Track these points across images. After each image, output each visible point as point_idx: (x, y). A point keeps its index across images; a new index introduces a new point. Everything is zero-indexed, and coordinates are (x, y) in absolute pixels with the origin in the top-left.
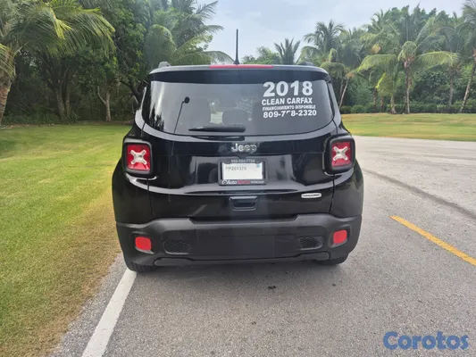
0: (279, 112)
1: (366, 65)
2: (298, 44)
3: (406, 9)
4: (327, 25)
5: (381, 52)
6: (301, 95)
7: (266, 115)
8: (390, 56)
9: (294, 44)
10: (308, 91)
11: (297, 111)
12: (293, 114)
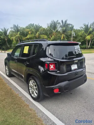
1: (28, 37)
2: (8, 29)
3: (33, 24)
4: (17, 26)
5: (31, 34)
8: (33, 35)
9: (7, 29)
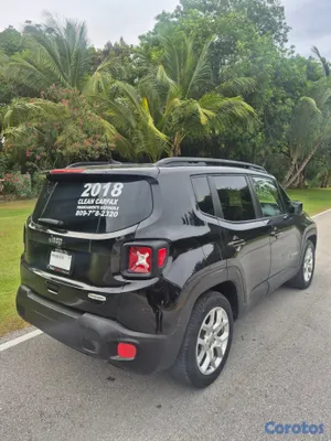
0: (87, 211)
6: (109, 196)
7: (78, 213)
10: (116, 192)
11: (100, 211)
12: (97, 214)
